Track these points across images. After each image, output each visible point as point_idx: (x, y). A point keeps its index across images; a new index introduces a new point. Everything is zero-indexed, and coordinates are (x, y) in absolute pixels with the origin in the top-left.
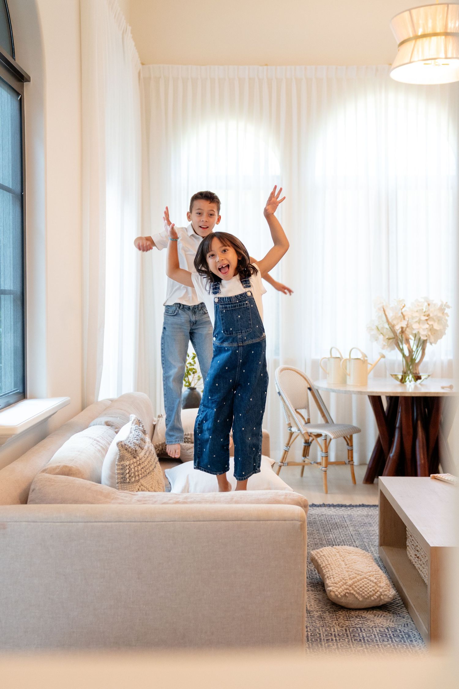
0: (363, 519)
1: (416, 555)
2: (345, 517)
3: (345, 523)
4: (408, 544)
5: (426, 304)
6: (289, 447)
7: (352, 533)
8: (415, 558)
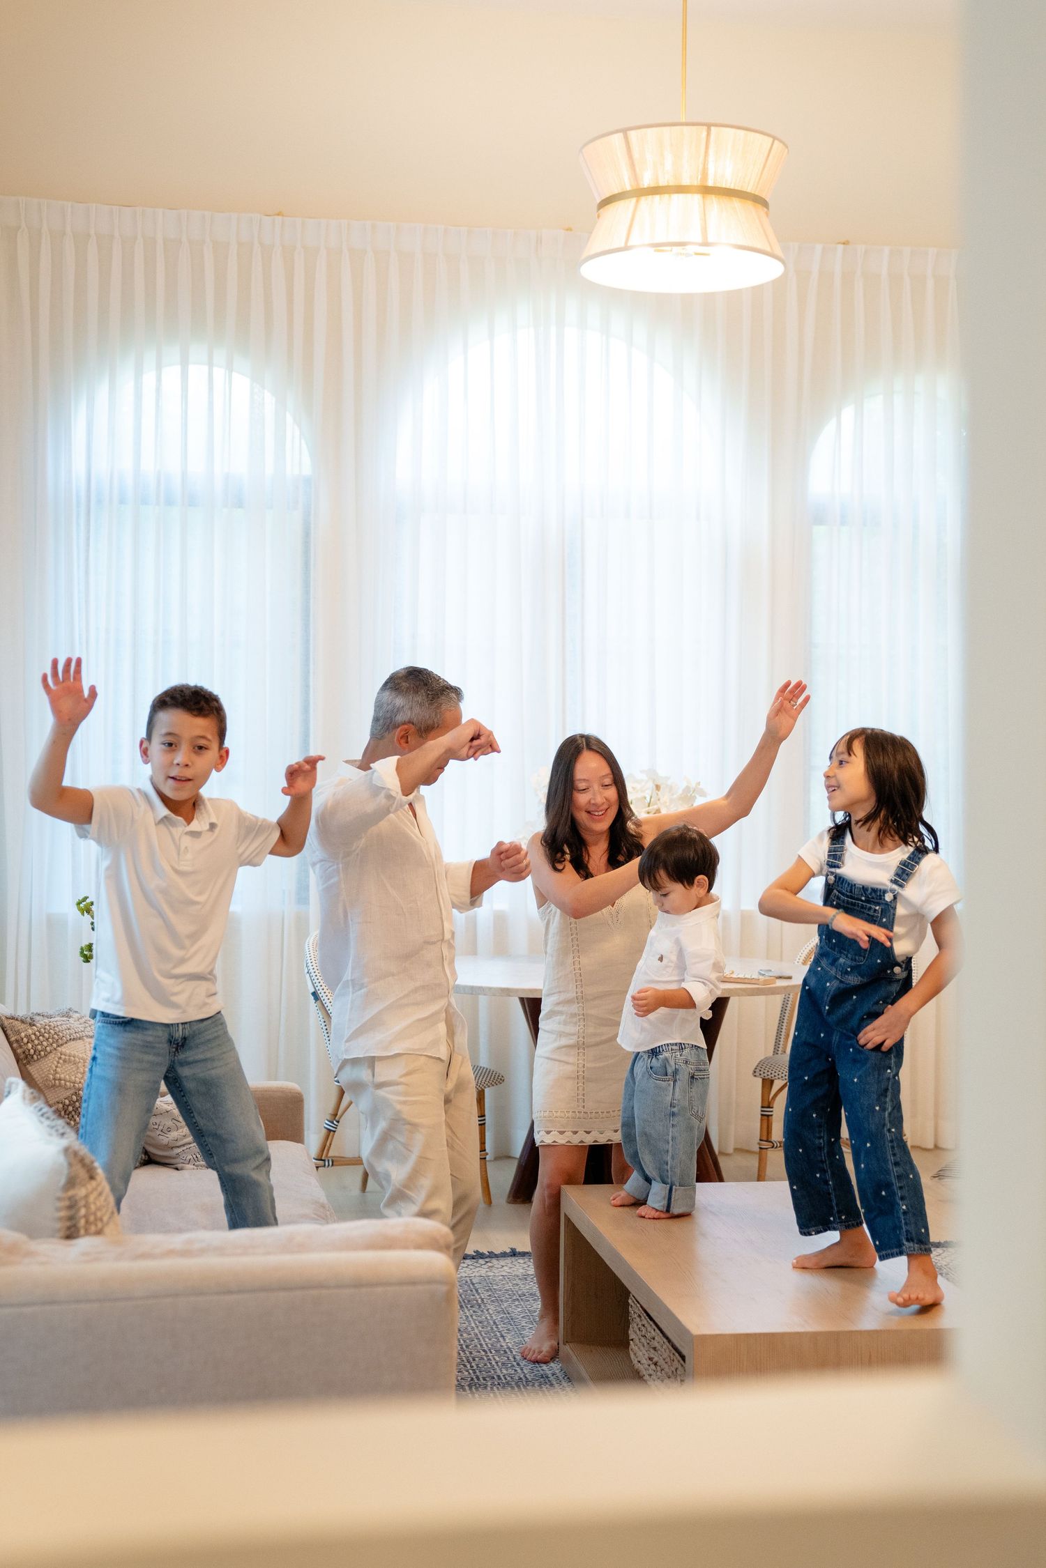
0: (517, 1285)
1: (651, 1359)
2: (474, 1281)
3: (478, 1297)
4: (632, 1335)
5: (651, 785)
6: (338, 1122)
7: (494, 1318)
8: (649, 1365)
